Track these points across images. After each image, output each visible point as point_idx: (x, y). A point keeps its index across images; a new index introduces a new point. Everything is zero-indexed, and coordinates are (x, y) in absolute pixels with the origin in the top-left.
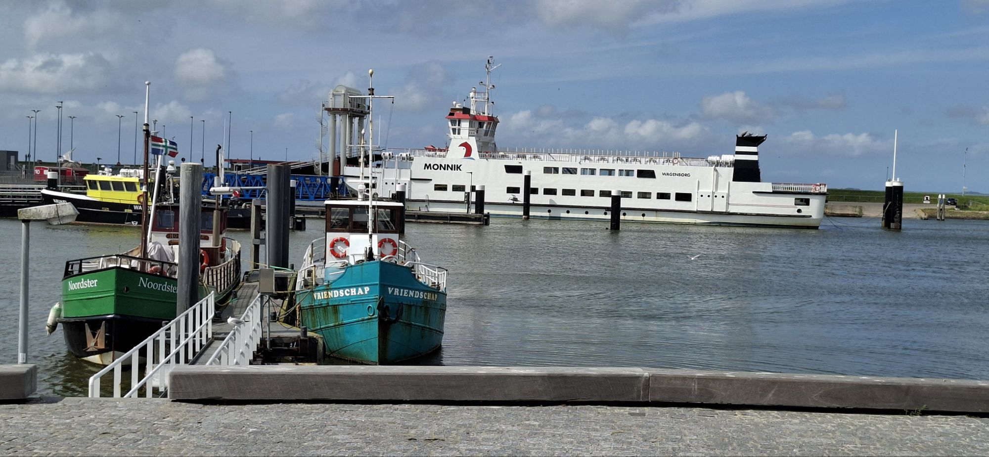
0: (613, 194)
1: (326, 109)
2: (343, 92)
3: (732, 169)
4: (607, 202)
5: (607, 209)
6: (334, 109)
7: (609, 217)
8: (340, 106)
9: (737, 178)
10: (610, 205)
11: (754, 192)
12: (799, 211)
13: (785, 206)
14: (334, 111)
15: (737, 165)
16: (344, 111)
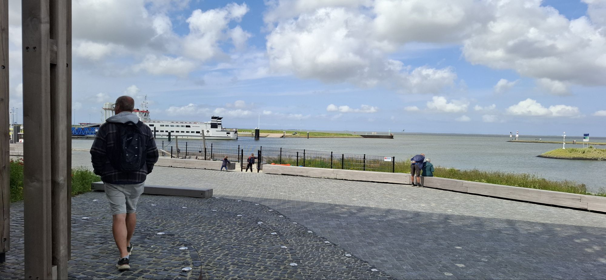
0: (169, 132)
1: (103, 109)
2: (108, 104)
3: (210, 125)
4: (167, 134)
5: (167, 135)
6: (105, 109)
7: (168, 137)
8: (107, 108)
9: (212, 127)
10: (168, 134)
11: (216, 131)
12: (228, 135)
13: (224, 134)
14: (106, 109)
15: (211, 124)
16: (109, 109)
